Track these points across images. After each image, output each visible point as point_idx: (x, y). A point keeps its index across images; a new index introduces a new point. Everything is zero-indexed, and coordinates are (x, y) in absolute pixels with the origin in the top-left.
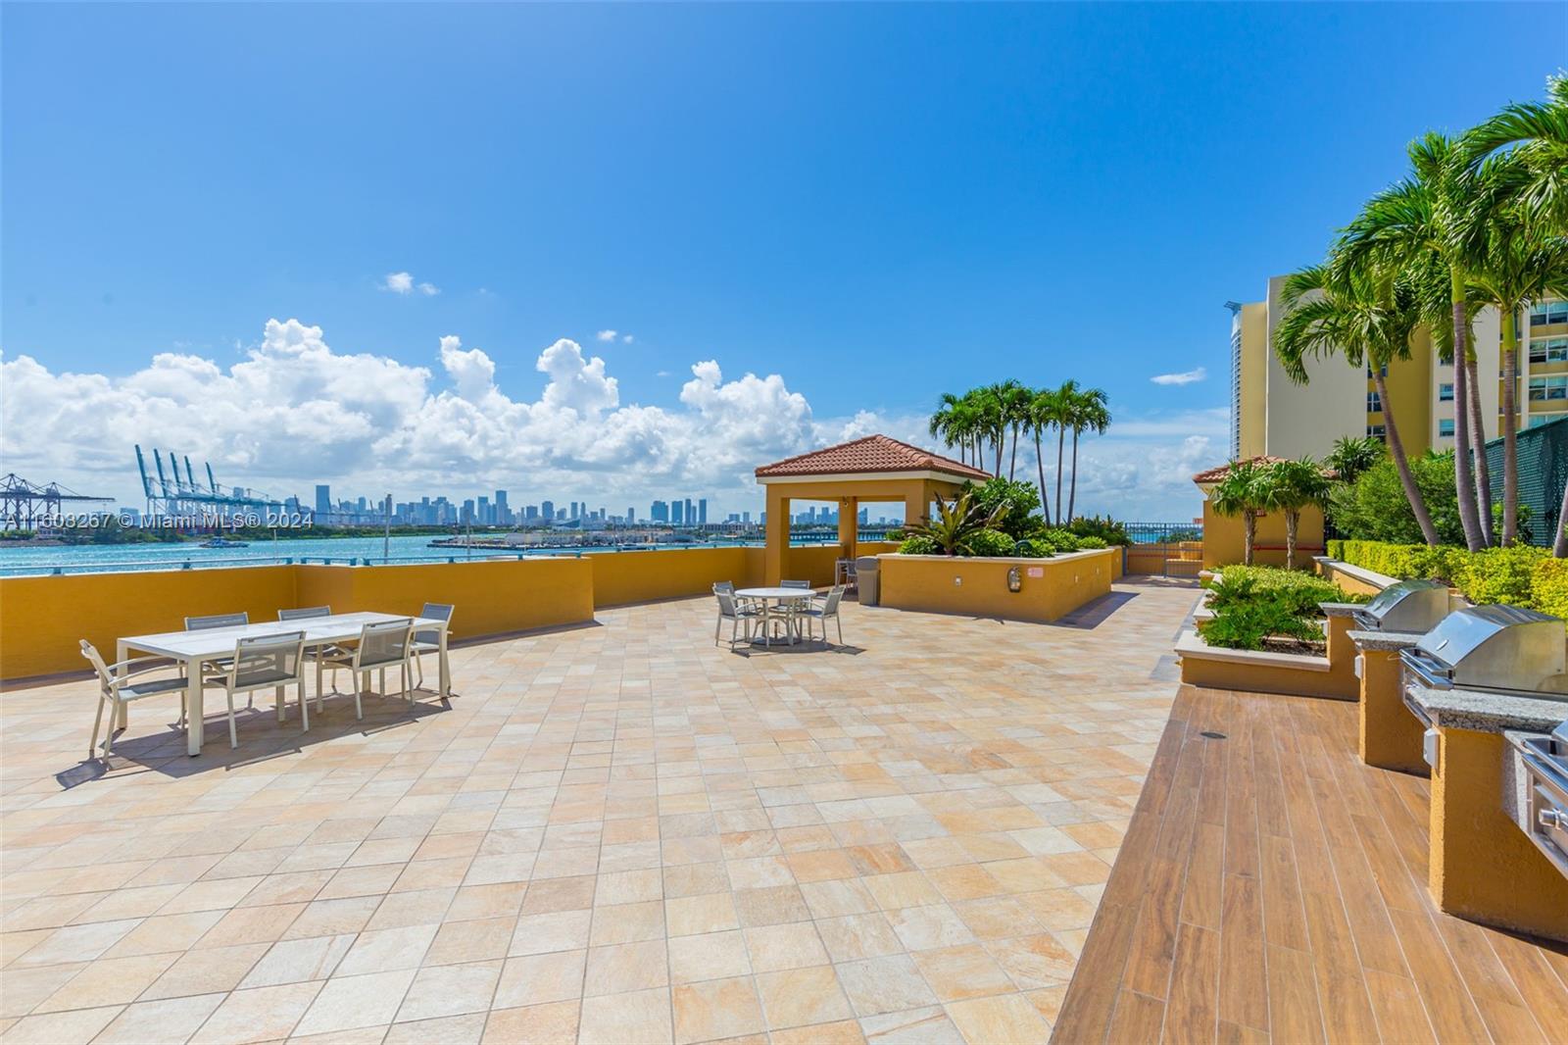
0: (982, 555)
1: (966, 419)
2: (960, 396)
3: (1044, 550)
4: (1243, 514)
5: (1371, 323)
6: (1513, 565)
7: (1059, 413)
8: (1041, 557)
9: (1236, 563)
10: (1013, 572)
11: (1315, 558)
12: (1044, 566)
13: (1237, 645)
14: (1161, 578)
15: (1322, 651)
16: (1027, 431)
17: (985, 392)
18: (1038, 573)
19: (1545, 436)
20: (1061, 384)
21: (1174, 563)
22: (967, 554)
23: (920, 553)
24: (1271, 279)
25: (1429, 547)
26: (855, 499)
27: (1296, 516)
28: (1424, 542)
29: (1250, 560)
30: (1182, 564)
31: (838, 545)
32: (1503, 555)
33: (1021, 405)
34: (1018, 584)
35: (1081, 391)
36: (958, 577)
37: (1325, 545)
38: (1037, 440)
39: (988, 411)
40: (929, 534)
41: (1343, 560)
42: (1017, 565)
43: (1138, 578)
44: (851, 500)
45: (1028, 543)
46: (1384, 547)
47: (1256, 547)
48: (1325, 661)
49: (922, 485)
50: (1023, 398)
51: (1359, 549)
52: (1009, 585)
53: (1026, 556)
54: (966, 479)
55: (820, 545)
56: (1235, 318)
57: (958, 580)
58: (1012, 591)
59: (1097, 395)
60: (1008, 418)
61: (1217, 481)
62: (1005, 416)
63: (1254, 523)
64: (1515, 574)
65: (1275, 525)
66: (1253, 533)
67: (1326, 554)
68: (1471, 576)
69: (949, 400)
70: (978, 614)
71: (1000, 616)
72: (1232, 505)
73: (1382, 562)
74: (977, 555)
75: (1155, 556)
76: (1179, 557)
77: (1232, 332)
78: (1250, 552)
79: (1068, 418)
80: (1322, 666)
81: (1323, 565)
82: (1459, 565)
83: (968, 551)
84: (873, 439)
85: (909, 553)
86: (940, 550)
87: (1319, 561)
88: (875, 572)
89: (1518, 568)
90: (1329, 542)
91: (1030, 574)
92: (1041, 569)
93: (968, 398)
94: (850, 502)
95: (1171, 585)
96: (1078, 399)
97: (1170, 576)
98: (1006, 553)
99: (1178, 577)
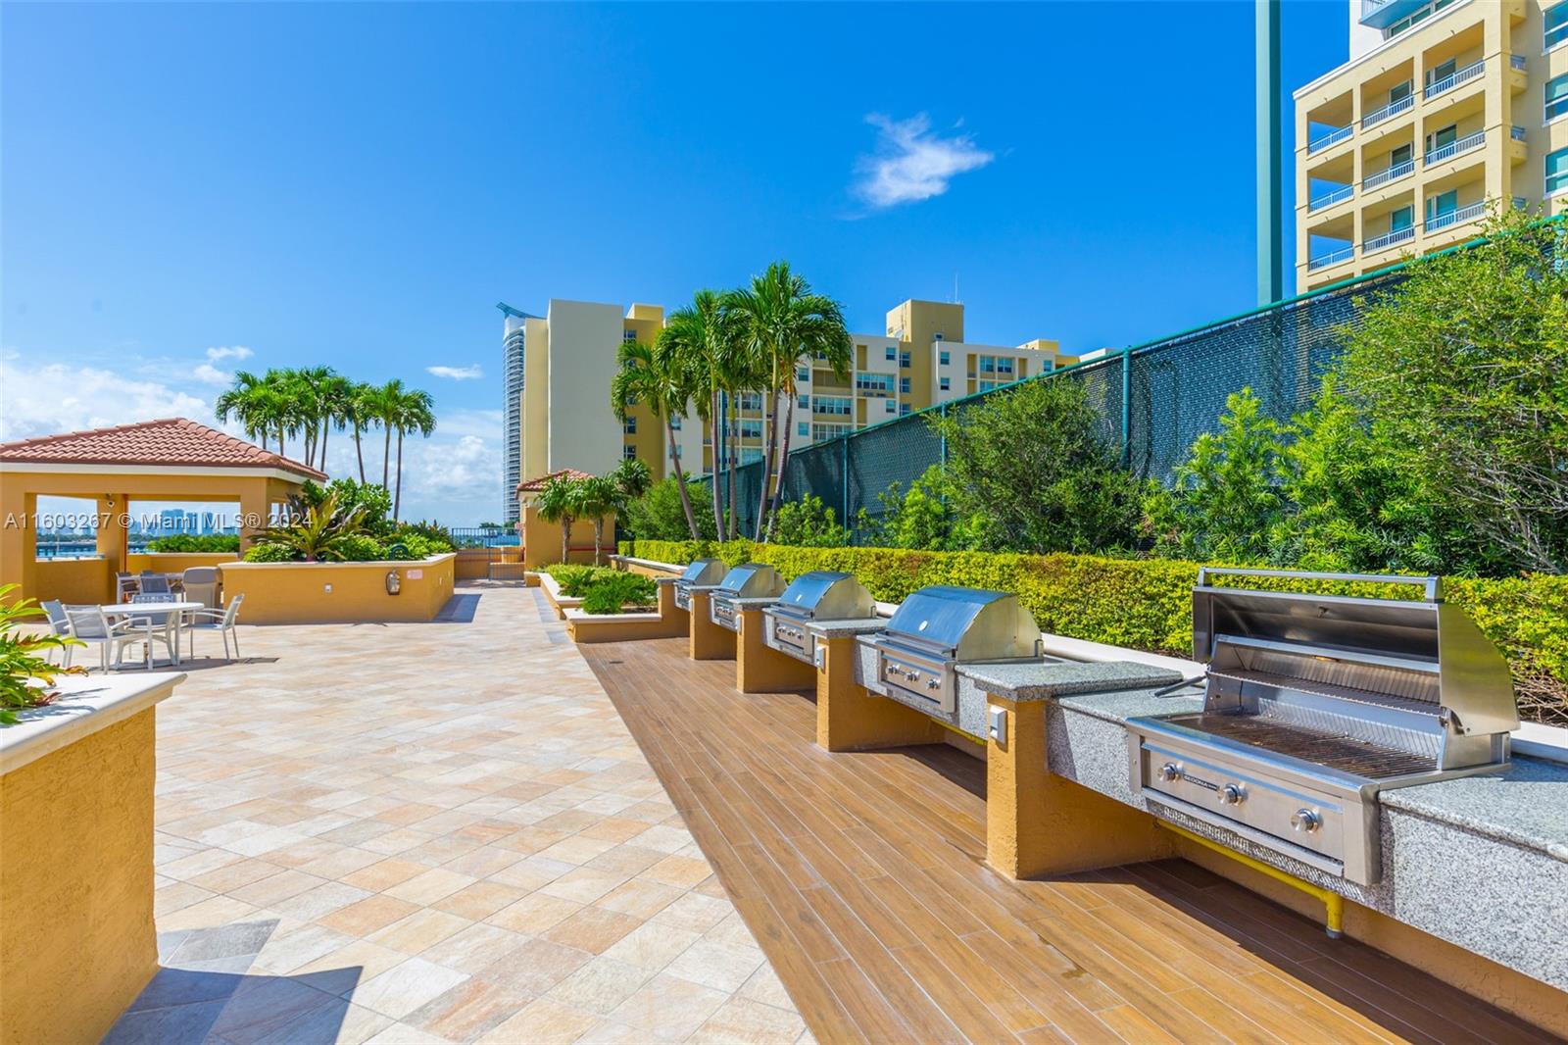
0: (354, 559)
1: (274, 406)
2: (261, 376)
3: (418, 552)
4: (560, 521)
5: (671, 392)
6: (742, 548)
7: (386, 413)
8: (416, 559)
9: (556, 563)
10: (391, 576)
11: (611, 556)
12: (422, 568)
13: (607, 612)
14: (486, 581)
15: (655, 610)
16: (344, 426)
17: (291, 376)
18: (418, 575)
19: (746, 472)
20: (387, 381)
21: (497, 567)
22: (336, 559)
23: (276, 560)
24: (552, 301)
25: (695, 542)
26: (126, 497)
27: (602, 521)
28: (693, 539)
29: (567, 559)
30: (504, 567)
31: (99, 558)
32: (737, 544)
33: (337, 396)
34: (398, 587)
35: (406, 391)
36: (328, 584)
37: (617, 545)
38: (358, 439)
39: (303, 398)
40: (286, 539)
41: (633, 556)
42: (395, 568)
43: (467, 582)
44: (120, 498)
45: (403, 547)
46: (669, 544)
47: (570, 549)
48: (659, 615)
49: (264, 484)
50: (341, 389)
51: (647, 546)
52: (388, 588)
53: (400, 559)
54: (305, 479)
55: (74, 559)
56: (507, 320)
57: (328, 587)
58: (391, 594)
59: (422, 396)
60: (327, 411)
61: (537, 490)
62: (322, 408)
63: (569, 527)
64: (743, 553)
65: (586, 528)
66: (569, 536)
67: (617, 552)
68: (722, 557)
69: (245, 379)
70: (357, 620)
71: (381, 620)
72: (553, 512)
73: (665, 555)
74: (349, 560)
75: (478, 560)
76: (500, 560)
77: (503, 334)
78: (566, 552)
79: (393, 417)
80: (656, 618)
81: (618, 561)
82: (716, 551)
83: (337, 556)
84: (174, 423)
85: (261, 561)
86: (297, 556)
87: (615, 559)
88: (213, 586)
89: (745, 550)
90: (620, 543)
91: (409, 577)
92: (420, 571)
93: (272, 381)
94: (116, 500)
95: (500, 586)
96: (405, 399)
97: (494, 579)
98: (379, 557)
99: (504, 579)
